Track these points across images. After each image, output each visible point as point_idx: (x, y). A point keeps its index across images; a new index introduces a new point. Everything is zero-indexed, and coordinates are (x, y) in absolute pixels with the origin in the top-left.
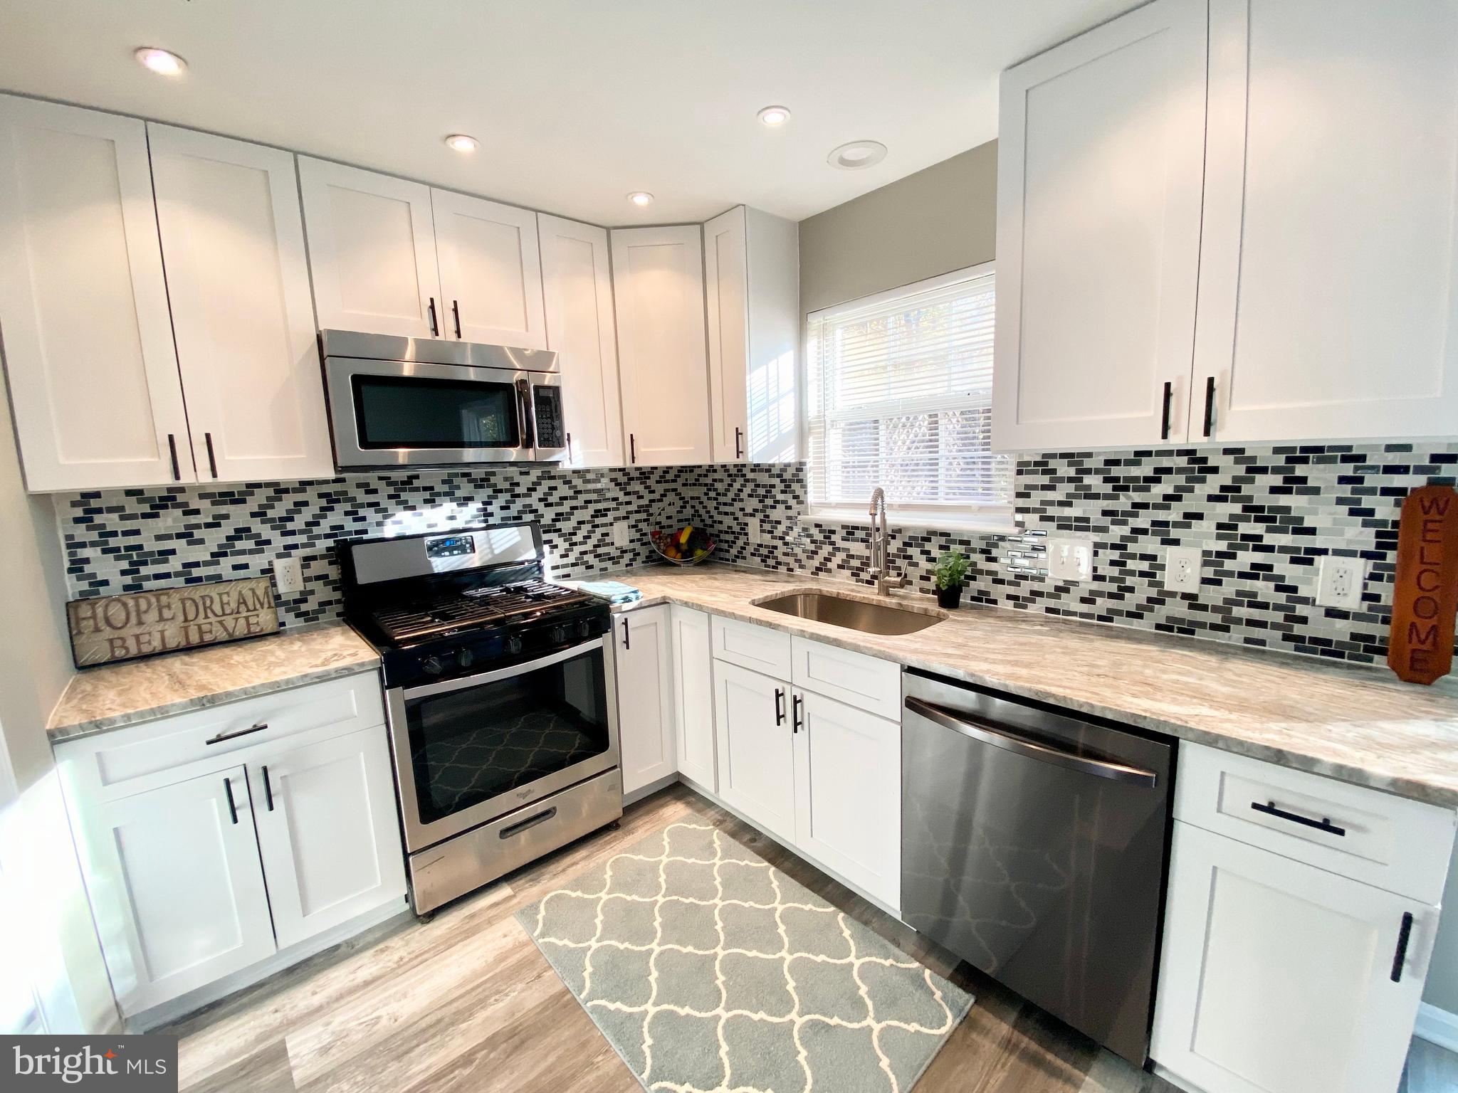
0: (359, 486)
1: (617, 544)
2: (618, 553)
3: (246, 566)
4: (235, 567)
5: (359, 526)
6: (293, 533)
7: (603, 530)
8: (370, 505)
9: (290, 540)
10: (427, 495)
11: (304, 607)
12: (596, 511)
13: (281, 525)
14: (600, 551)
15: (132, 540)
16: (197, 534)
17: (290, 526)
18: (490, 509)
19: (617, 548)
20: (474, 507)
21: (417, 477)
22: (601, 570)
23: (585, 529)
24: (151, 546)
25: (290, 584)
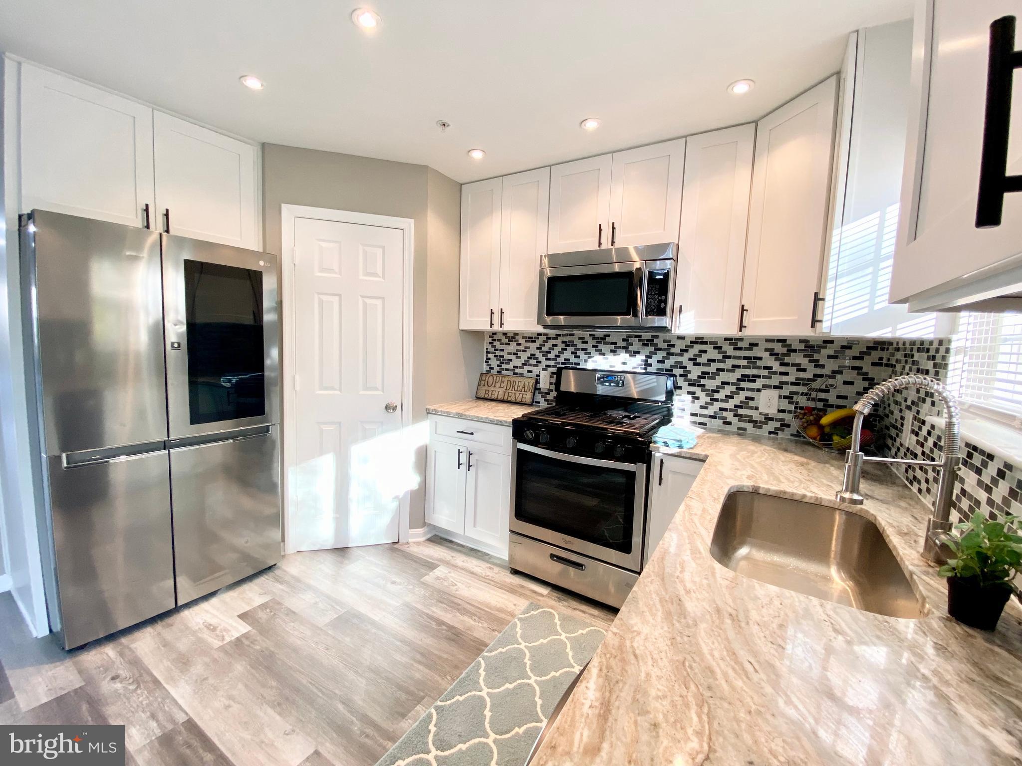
0: (580, 338)
1: (761, 410)
2: (762, 418)
3: (531, 372)
4: (528, 372)
5: (576, 360)
6: (549, 359)
7: (749, 394)
8: (583, 350)
9: (548, 363)
10: (612, 347)
11: (548, 397)
12: (742, 376)
13: (545, 354)
14: (740, 411)
15: (501, 353)
16: (520, 354)
17: (549, 356)
18: (650, 361)
19: (761, 414)
20: (640, 358)
21: (609, 336)
22: (739, 428)
23: (728, 390)
24: (507, 357)
25: (544, 384)
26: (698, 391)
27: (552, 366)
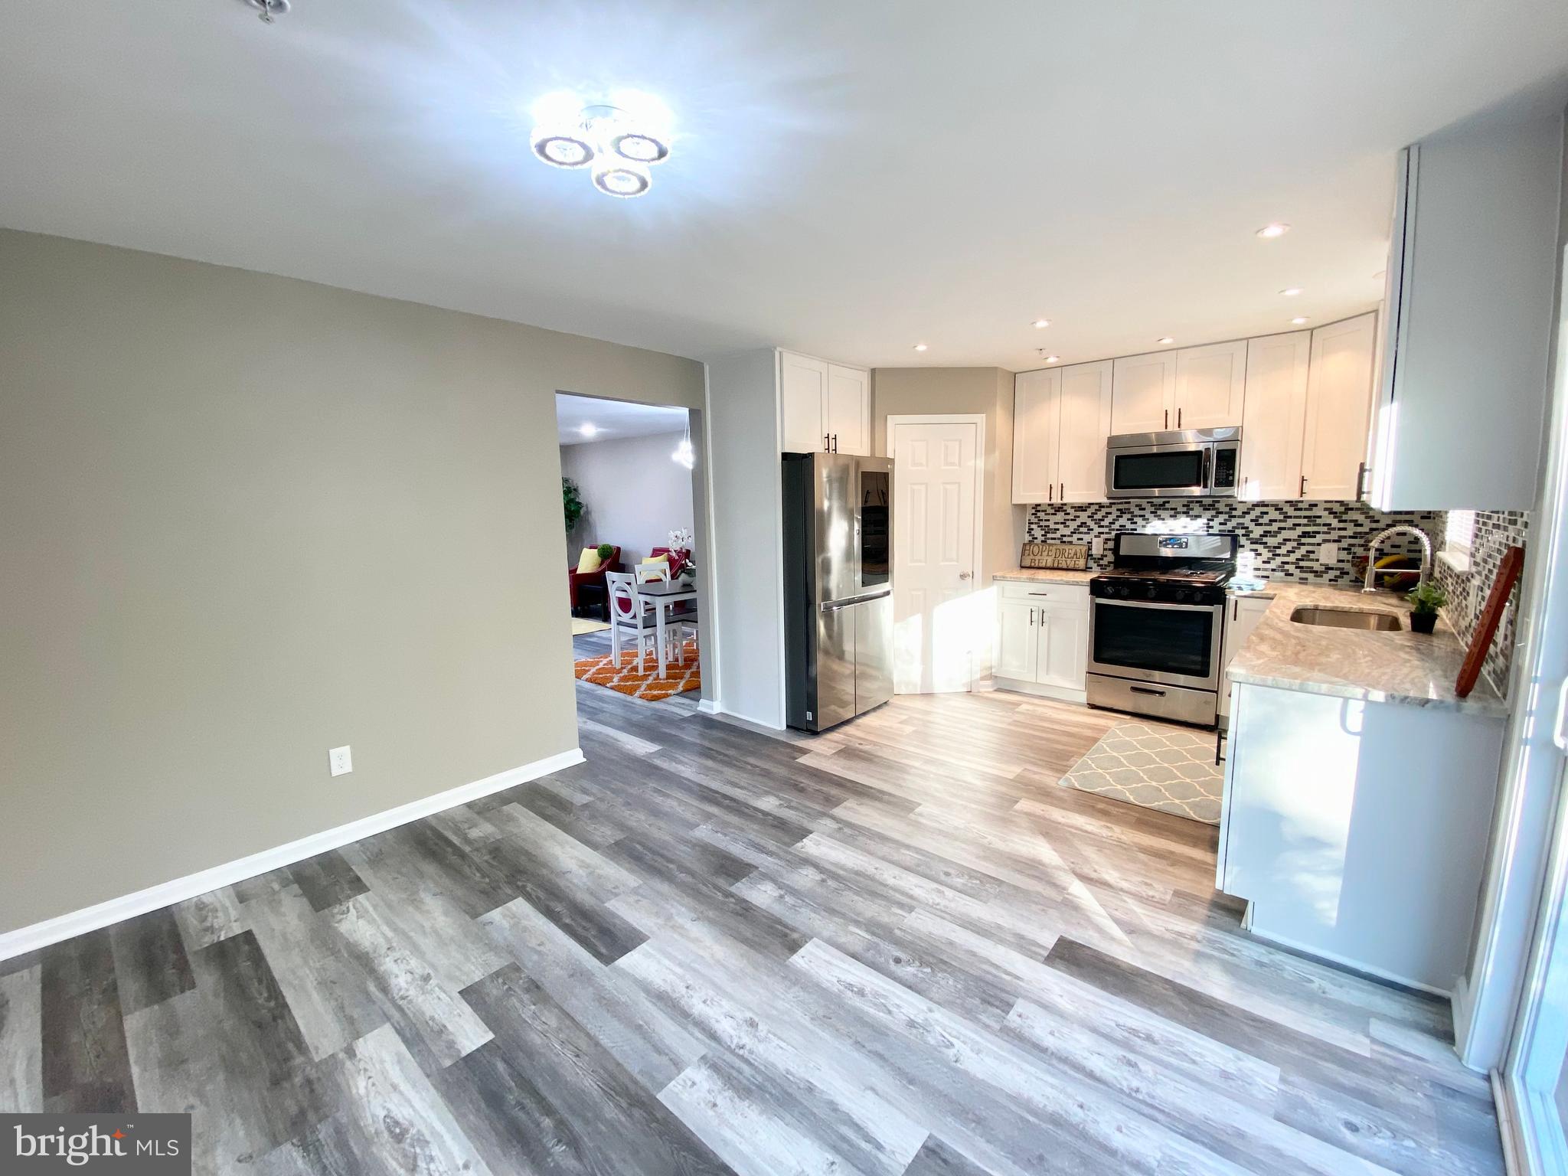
0: (1137, 506)
1: (1322, 561)
2: (1323, 568)
3: (1082, 539)
4: (1078, 539)
5: (1133, 526)
6: (1103, 527)
7: (1310, 548)
8: (1140, 516)
9: (1101, 530)
10: (1172, 512)
11: (1101, 562)
12: (1303, 533)
13: (1098, 522)
14: (1302, 564)
15: (1047, 523)
16: (1068, 523)
17: (1102, 523)
18: (1211, 523)
19: (1321, 565)
20: (1201, 522)
21: (1168, 502)
22: (1300, 579)
23: (1289, 546)
24: (1052, 526)
25: (1097, 550)
26: (1260, 548)
27: (1107, 533)
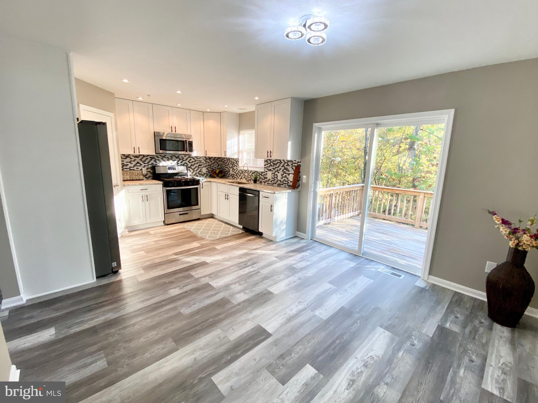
0: (156, 156)
1: (203, 172)
2: (203, 174)
3: (138, 168)
4: (137, 168)
5: (156, 163)
6: (145, 163)
7: (201, 169)
8: (158, 160)
9: (145, 165)
10: (167, 159)
11: (146, 176)
12: (199, 165)
13: (144, 162)
14: (200, 173)
16: (132, 162)
17: (145, 162)
18: (178, 162)
20: (176, 162)
21: (166, 155)
22: (200, 177)
23: (197, 168)
24: (125, 163)
26: (190, 169)
27: (147, 166)
